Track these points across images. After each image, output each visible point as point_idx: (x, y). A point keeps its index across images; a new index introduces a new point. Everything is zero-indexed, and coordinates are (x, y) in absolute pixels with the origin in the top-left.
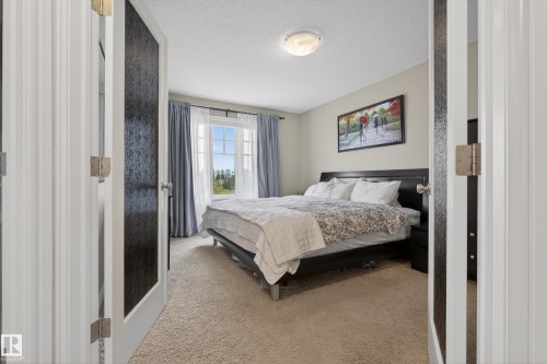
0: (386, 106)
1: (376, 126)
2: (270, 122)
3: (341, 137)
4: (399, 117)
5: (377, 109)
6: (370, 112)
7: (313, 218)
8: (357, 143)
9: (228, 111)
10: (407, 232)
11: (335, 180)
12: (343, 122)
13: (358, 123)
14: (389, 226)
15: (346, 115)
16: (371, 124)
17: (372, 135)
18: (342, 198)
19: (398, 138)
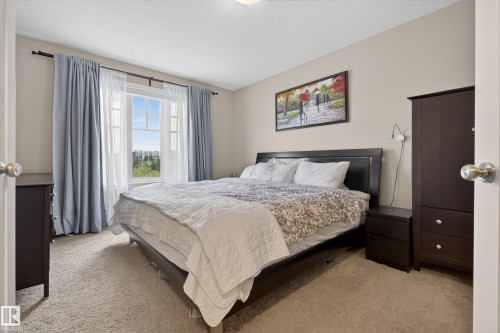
0: (329, 82)
1: (318, 103)
2: (202, 97)
3: (280, 115)
4: (342, 94)
5: (319, 85)
6: (311, 89)
7: (269, 212)
8: (297, 122)
9: (152, 79)
10: (361, 217)
11: (274, 160)
12: (281, 99)
13: (298, 101)
14: (349, 214)
15: (284, 92)
16: (312, 101)
17: (312, 112)
18: (284, 180)
19: (342, 116)
